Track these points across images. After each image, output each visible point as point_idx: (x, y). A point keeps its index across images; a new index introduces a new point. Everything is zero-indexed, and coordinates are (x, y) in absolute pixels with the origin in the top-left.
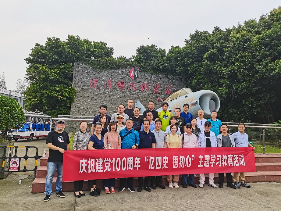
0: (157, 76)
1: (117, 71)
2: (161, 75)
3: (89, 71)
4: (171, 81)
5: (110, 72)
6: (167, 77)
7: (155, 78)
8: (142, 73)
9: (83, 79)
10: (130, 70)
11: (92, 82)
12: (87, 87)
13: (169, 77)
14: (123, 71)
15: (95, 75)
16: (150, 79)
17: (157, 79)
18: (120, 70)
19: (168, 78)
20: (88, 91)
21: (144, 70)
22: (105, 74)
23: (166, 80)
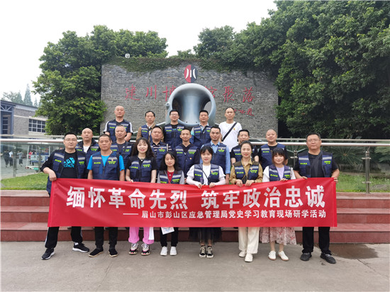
0: (229, 75)
1: (165, 71)
2: (235, 73)
3: (124, 76)
4: (252, 80)
5: (153, 74)
6: (245, 74)
7: (225, 77)
8: (203, 71)
9: (116, 88)
10: (184, 69)
11: (128, 91)
13: (250, 74)
14: (174, 70)
15: (133, 81)
16: (218, 80)
17: (229, 78)
18: (170, 70)
19: (246, 76)
21: (206, 67)
22: (146, 78)
23: (244, 80)
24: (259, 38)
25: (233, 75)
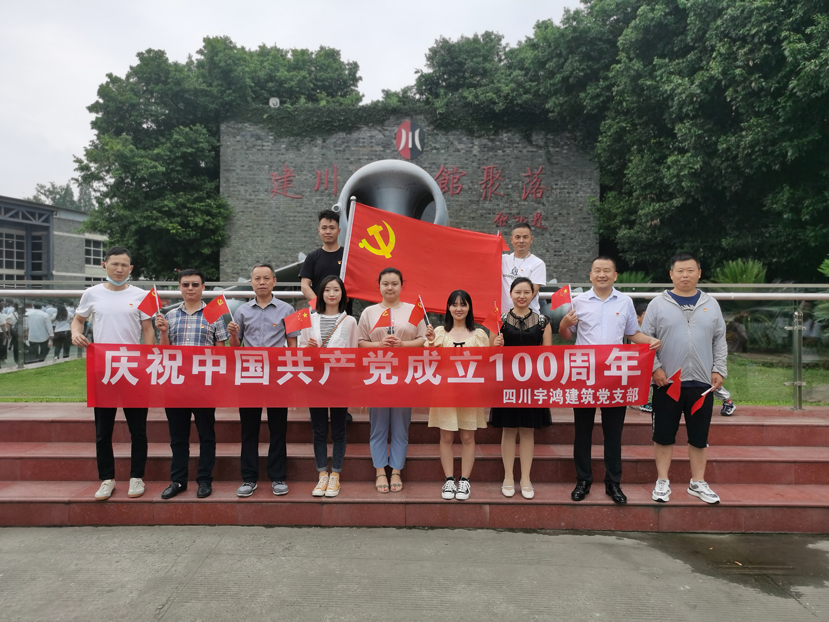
0: (493, 141)
1: (355, 135)
2: (505, 136)
3: (268, 145)
4: (542, 152)
5: (332, 139)
6: (528, 138)
7: (485, 146)
8: (437, 134)
9: (251, 173)
10: (396, 129)
11: (277, 180)
12: (262, 196)
13: (538, 138)
14: (375, 133)
15: (286, 157)
16: (469, 152)
17: (492, 149)
18: (365, 133)
19: (530, 142)
20: (266, 208)
21: (443, 124)
22: (316, 150)
23: (525, 151)
24: (559, 55)
25: (501, 141)
